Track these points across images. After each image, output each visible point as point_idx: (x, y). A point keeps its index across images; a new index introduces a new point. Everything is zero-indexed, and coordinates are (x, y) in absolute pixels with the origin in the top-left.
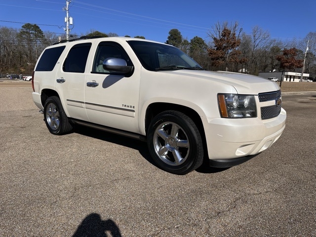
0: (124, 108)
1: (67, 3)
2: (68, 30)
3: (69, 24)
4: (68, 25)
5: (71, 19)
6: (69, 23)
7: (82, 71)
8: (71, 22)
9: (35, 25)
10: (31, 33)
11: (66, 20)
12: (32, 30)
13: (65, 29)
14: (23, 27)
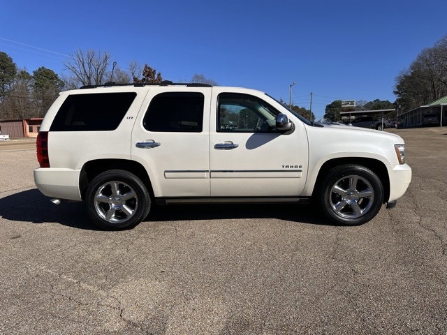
0: (285, 169)
7: (199, 128)
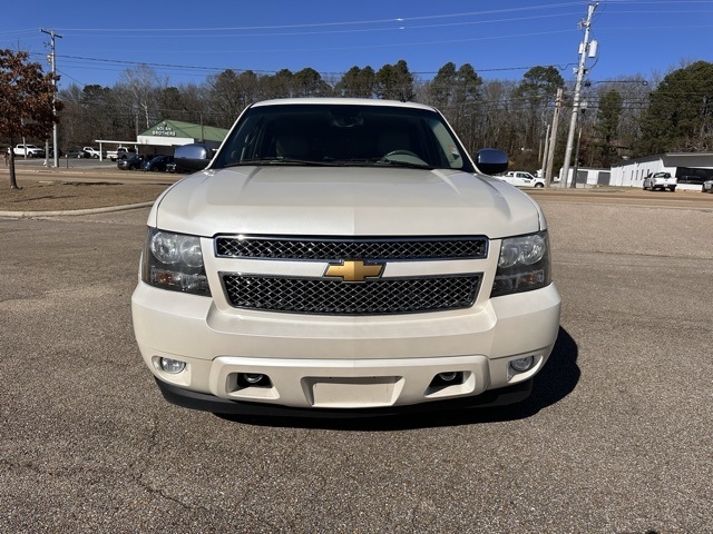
1: (591, 9)
2: (581, 71)
3: (587, 58)
4: (583, 61)
5: (593, 45)
6: (587, 54)
8: (592, 53)
9: (551, 68)
10: (540, 86)
11: (582, 48)
12: (543, 79)
13: (575, 70)
14: (526, 75)
